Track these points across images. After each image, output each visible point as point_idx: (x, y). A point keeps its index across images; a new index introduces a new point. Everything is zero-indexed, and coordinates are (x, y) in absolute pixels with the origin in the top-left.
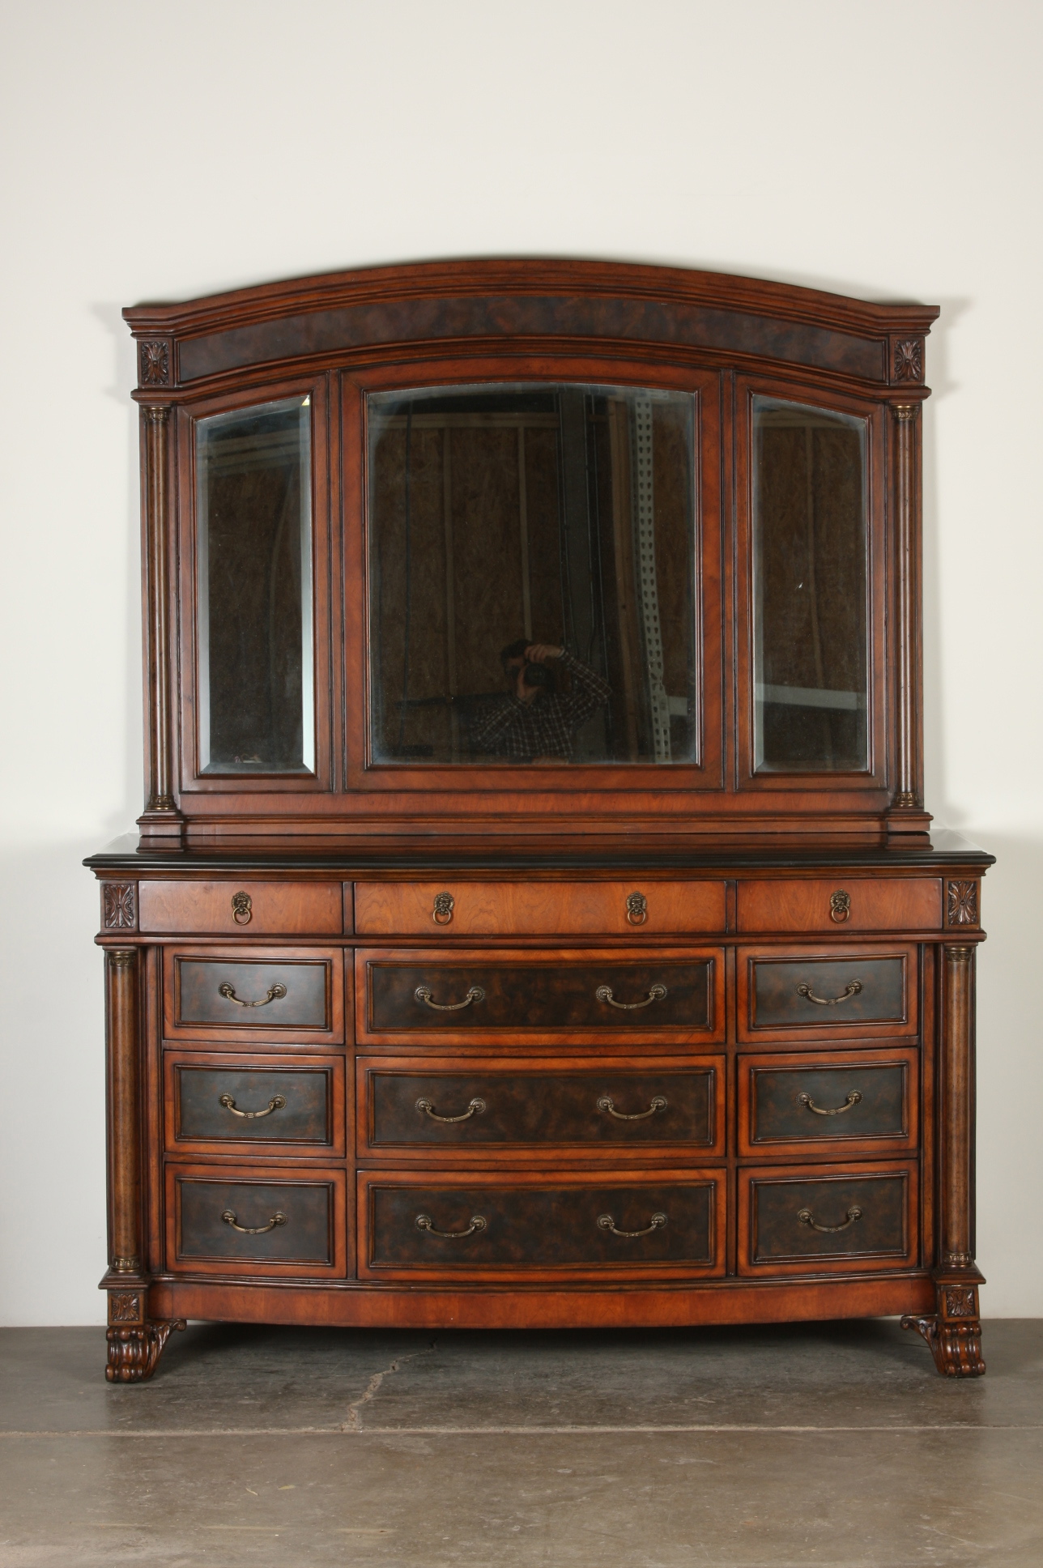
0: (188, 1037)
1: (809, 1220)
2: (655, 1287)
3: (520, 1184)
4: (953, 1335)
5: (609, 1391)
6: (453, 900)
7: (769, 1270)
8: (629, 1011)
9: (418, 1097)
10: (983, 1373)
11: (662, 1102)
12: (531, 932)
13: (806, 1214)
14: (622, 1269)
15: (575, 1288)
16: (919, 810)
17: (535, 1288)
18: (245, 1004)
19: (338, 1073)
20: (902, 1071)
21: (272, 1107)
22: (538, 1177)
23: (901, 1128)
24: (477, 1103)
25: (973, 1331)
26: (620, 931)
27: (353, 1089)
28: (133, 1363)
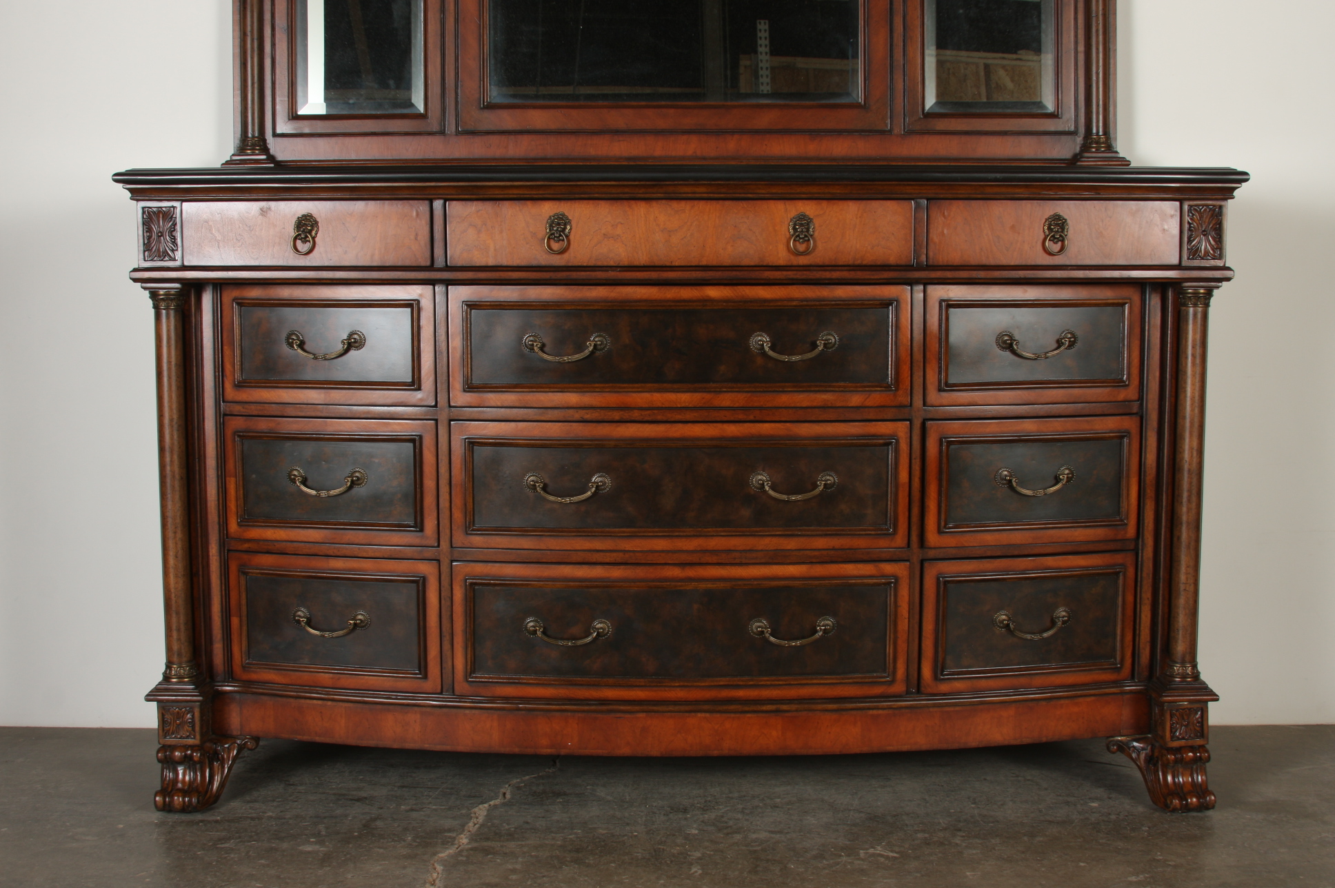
0: (251, 399)
1: (1008, 625)
2: (820, 707)
3: (654, 580)
4: (1176, 761)
5: (763, 835)
6: (570, 222)
7: (958, 685)
8: (790, 365)
9: (528, 472)
10: (1213, 807)
11: (831, 479)
12: (668, 264)
13: (1004, 617)
14: (779, 685)
15: (720, 708)
16: (1113, 155)
17: (671, 708)
18: (316, 358)
19: (428, 442)
20: (1121, 444)
21: (349, 484)
22: (676, 572)
23: (1119, 513)
24: (600, 479)
25: (1200, 757)
26: (781, 262)
27: (447, 461)
28: (189, 790)
